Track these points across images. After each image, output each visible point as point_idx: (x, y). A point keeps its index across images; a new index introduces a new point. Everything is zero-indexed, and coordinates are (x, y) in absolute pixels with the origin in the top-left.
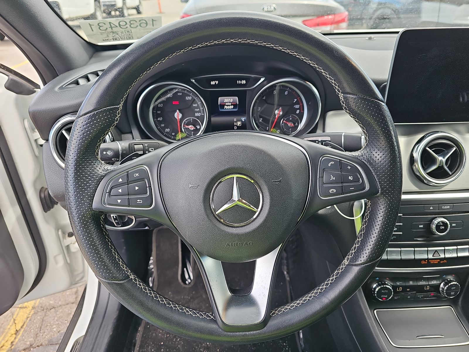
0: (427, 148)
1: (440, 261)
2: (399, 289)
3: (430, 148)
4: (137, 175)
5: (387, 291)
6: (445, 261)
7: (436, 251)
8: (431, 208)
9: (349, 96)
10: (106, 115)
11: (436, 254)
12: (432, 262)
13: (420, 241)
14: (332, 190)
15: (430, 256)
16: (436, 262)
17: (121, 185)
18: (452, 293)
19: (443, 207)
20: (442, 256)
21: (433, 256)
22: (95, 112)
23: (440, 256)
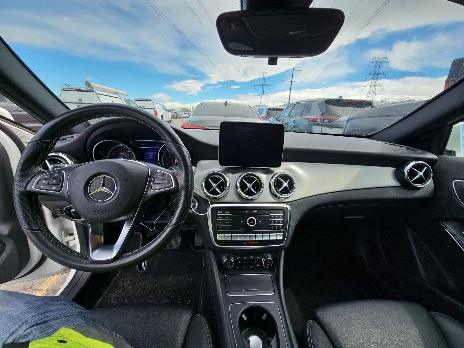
0: (243, 180)
1: (254, 242)
2: (239, 262)
3: (245, 180)
4: (57, 175)
5: (230, 262)
6: (257, 242)
7: (251, 236)
8: (247, 211)
9: (169, 143)
10: (45, 144)
11: (251, 238)
12: (250, 243)
13: (242, 230)
14: (157, 187)
15: (248, 239)
16: (252, 243)
17: (45, 179)
18: (268, 265)
19: (253, 211)
20: (254, 239)
21: (249, 239)
22: (39, 142)
23: (253, 239)
